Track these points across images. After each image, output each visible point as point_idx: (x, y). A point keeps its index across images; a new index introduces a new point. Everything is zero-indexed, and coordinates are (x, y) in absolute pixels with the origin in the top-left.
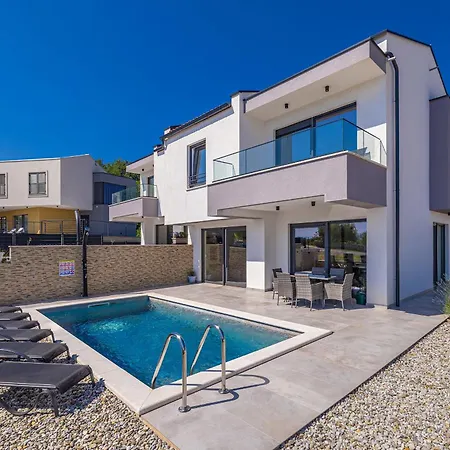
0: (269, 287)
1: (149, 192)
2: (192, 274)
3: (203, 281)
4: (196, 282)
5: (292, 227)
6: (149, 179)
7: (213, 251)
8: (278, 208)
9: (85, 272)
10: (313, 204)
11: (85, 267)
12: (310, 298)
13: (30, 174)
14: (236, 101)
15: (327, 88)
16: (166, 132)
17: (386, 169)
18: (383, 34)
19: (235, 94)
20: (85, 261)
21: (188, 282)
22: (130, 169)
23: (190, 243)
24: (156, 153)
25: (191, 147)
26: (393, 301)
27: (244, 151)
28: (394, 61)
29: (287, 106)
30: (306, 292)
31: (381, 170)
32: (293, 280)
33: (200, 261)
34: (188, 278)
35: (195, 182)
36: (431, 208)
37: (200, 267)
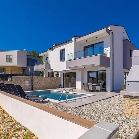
0: (82, 88)
1: (46, 62)
2: (61, 85)
3: (64, 87)
4: (62, 88)
5: (88, 72)
6: (46, 58)
7: (66, 79)
8: (84, 67)
9: (32, 84)
10: (93, 66)
11: (32, 82)
12: (92, 89)
13: (7, 56)
14: (73, 39)
15: (96, 38)
16: (54, 46)
17: (110, 58)
18: (110, 25)
19: (73, 37)
20: (32, 81)
21: (59, 88)
22: (40, 55)
23: (60, 77)
24: (49, 51)
25: (61, 50)
26: (112, 90)
27: (76, 53)
28: (112, 32)
29: (87, 41)
30: (91, 88)
31: (109, 58)
32: (88, 85)
33: (63, 82)
34: (59, 87)
35: (62, 60)
36: (124, 68)
37: (63, 83)
